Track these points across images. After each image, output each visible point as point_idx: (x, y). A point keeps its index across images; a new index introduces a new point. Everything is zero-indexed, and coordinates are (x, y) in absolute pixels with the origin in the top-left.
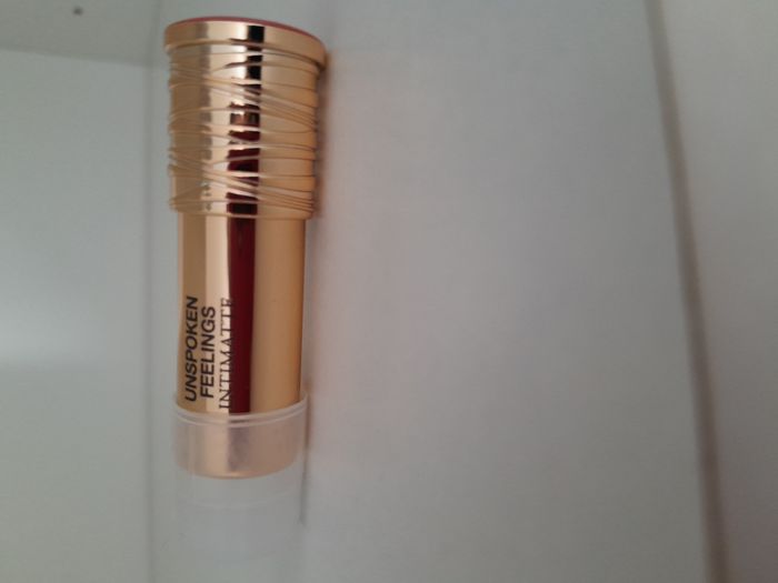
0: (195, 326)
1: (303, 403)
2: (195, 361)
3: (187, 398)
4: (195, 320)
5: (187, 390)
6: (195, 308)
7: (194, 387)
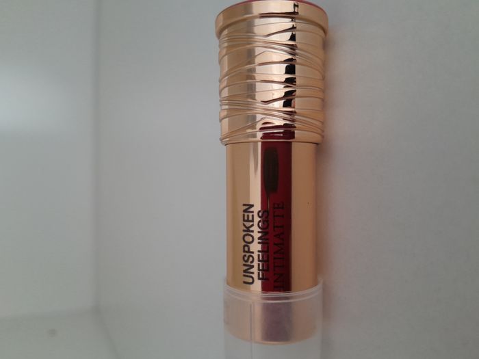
0: (253, 225)
1: (319, 286)
2: (253, 253)
3: (245, 282)
4: (253, 221)
5: (244, 276)
6: (253, 212)
7: (253, 273)
